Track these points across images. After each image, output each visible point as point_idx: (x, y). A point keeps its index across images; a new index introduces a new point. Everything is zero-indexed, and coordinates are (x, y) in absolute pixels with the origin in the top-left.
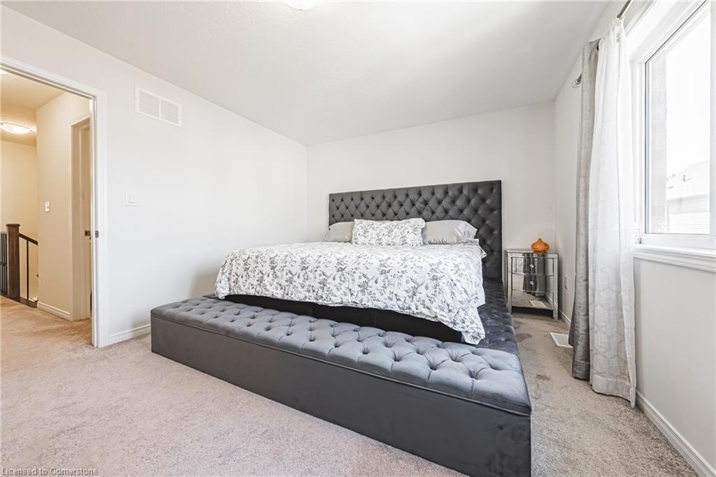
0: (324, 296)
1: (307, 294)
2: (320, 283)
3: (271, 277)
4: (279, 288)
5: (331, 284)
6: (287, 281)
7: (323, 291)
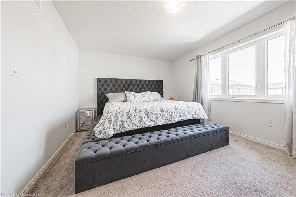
0: (172, 120)
1: (165, 121)
2: (170, 116)
3: (146, 118)
4: (151, 122)
5: (174, 115)
6: (155, 118)
7: (172, 118)
